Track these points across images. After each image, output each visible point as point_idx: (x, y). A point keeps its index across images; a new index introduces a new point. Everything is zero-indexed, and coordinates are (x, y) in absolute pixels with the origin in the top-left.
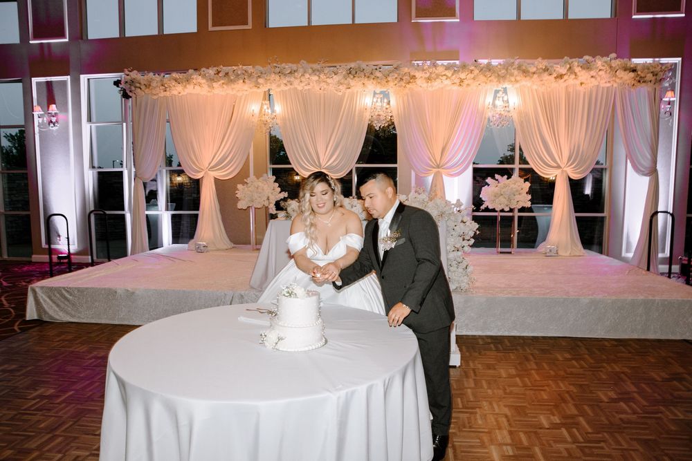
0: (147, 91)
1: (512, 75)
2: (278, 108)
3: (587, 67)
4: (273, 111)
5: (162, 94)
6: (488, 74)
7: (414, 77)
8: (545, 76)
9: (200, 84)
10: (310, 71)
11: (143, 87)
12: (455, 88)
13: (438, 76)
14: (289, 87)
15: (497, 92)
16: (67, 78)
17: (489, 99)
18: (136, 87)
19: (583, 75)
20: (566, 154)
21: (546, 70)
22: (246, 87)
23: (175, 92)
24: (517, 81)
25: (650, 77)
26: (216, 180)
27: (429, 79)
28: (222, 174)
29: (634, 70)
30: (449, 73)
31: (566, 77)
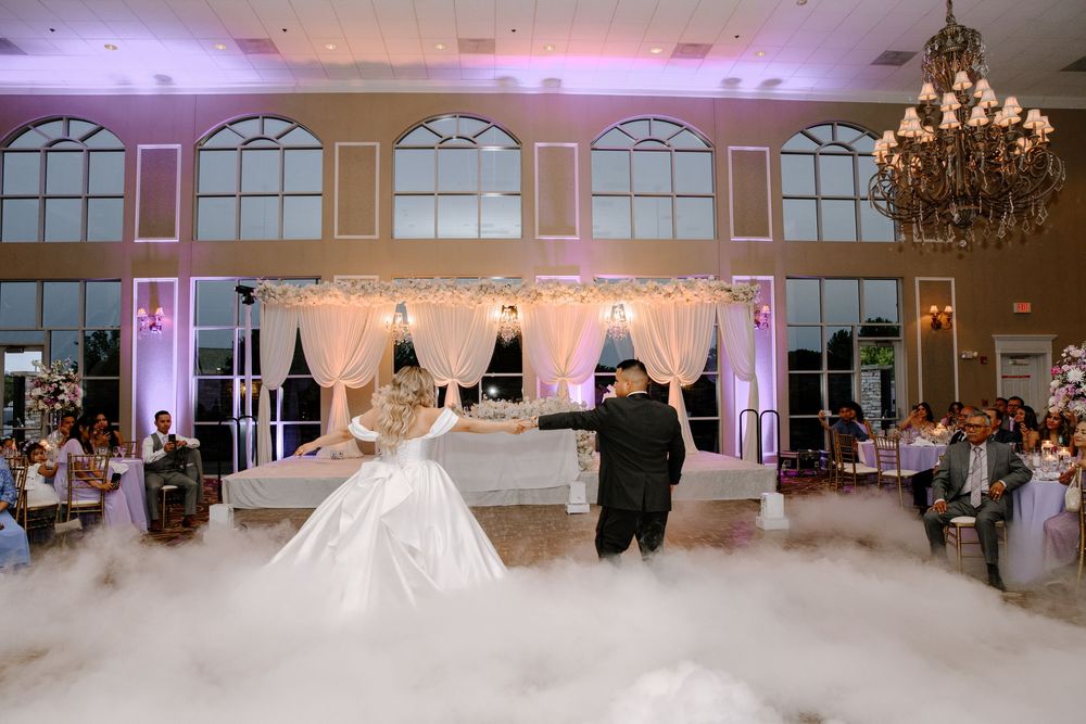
0: (282, 300)
1: (627, 293)
2: (411, 320)
3: (690, 286)
4: (405, 322)
5: (296, 303)
6: (606, 293)
7: (540, 294)
8: (655, 295)
9: (336, 296)
10: (445, 287)
11: (277, 297)
12: (578, 304)
13: (563, 294)
14: (424, 300)
15: (614, 307)
16: (175, 280)
17: (608, 314)
18: (270, 296)
19: (689, 294)
20: (677, 363)
21: (656, 289)
22: (382, 300)
23: (311, 303)
24: (631, 299)
25: (742, 296)
26: (347, 387)
27: (554, 296)
28: (354, 384)
29: (730, 291)
30: (572, 292)
31: (673, 296)
